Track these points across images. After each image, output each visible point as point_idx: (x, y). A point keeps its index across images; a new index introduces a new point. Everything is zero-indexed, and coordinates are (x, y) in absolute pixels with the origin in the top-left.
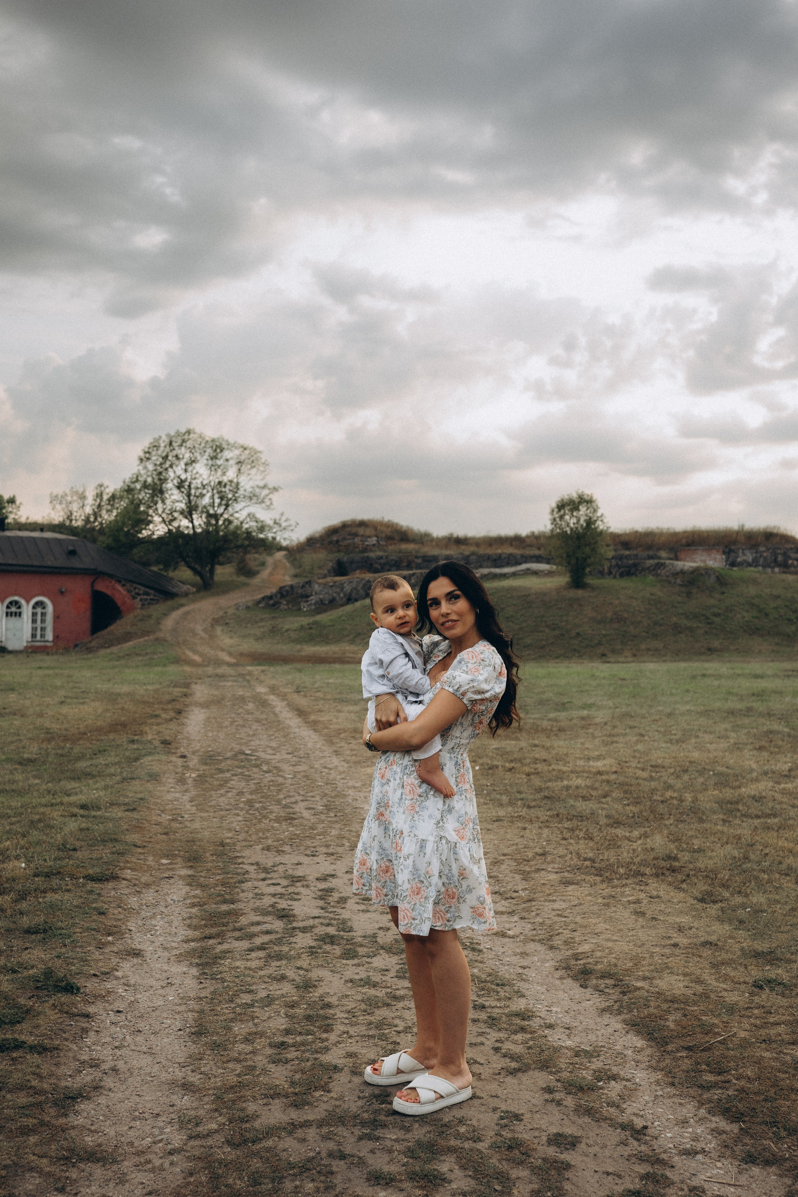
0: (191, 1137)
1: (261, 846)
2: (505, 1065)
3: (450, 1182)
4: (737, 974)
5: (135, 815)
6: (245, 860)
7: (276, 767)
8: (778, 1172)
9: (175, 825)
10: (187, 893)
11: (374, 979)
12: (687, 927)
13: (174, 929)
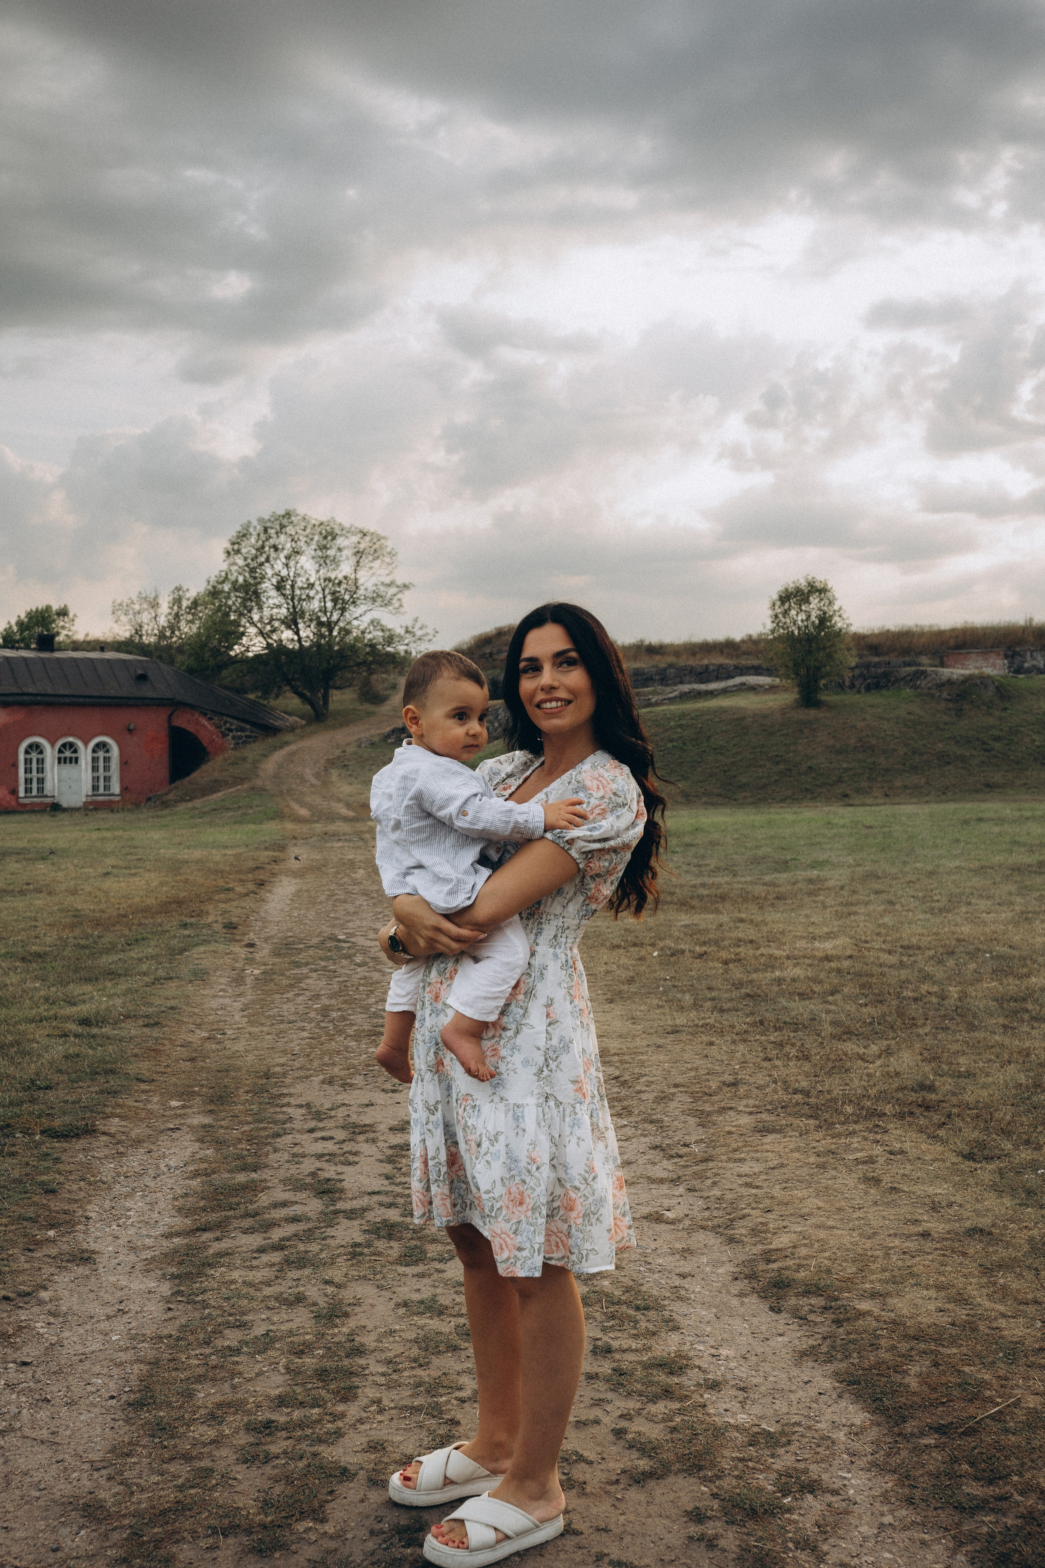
1: (321, 1077)
2: (628, 1465)
4: (1024, 1285)
5: (156, 1033)
6: (292, 1101)
9: (209, 1046)
10: (194, 1154)
11: (442, 1300)
12: (944, 1204)
13: (155, 1215)
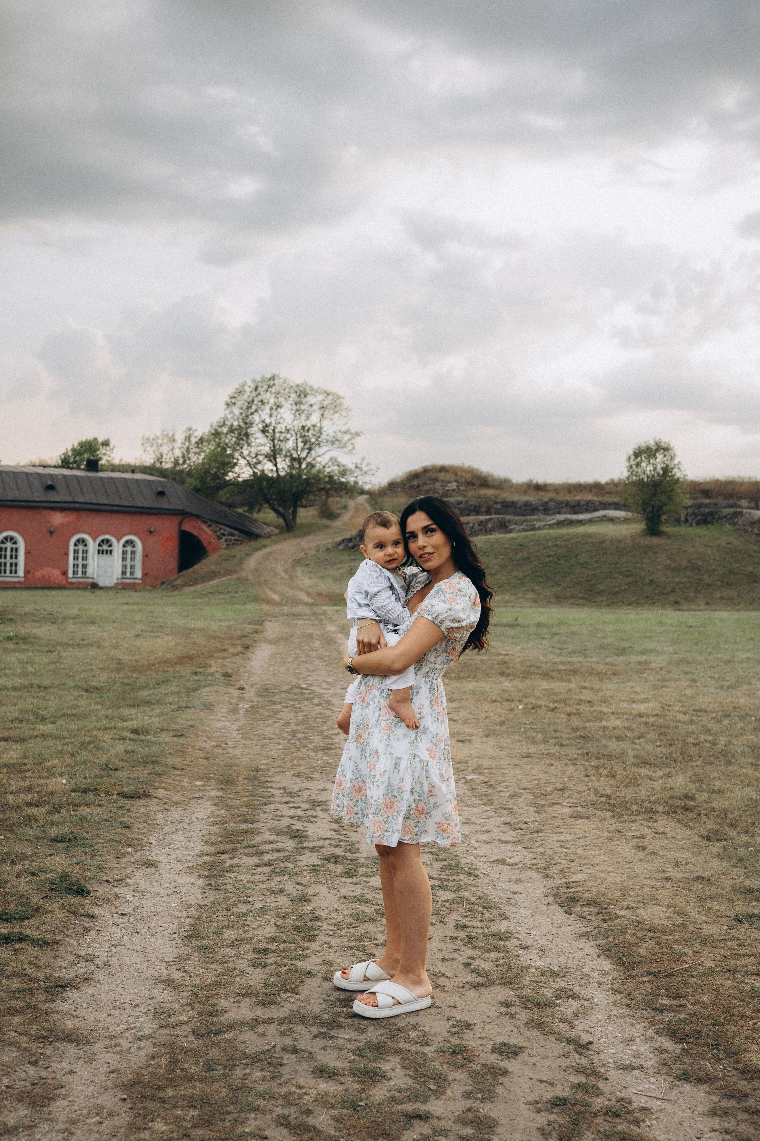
0: (161, 1027)
1: (292, 772)
2: (470, 980)
3: (389, 1079)
4: (722, 908)
5: (182, 740)
6: (274, 785)
7: (327, 701)
8: (708, 1090)
9: (216, 751)
10: (213, 812)
11: (367, 896)
12: (683, 863)
13: (191, 844)
